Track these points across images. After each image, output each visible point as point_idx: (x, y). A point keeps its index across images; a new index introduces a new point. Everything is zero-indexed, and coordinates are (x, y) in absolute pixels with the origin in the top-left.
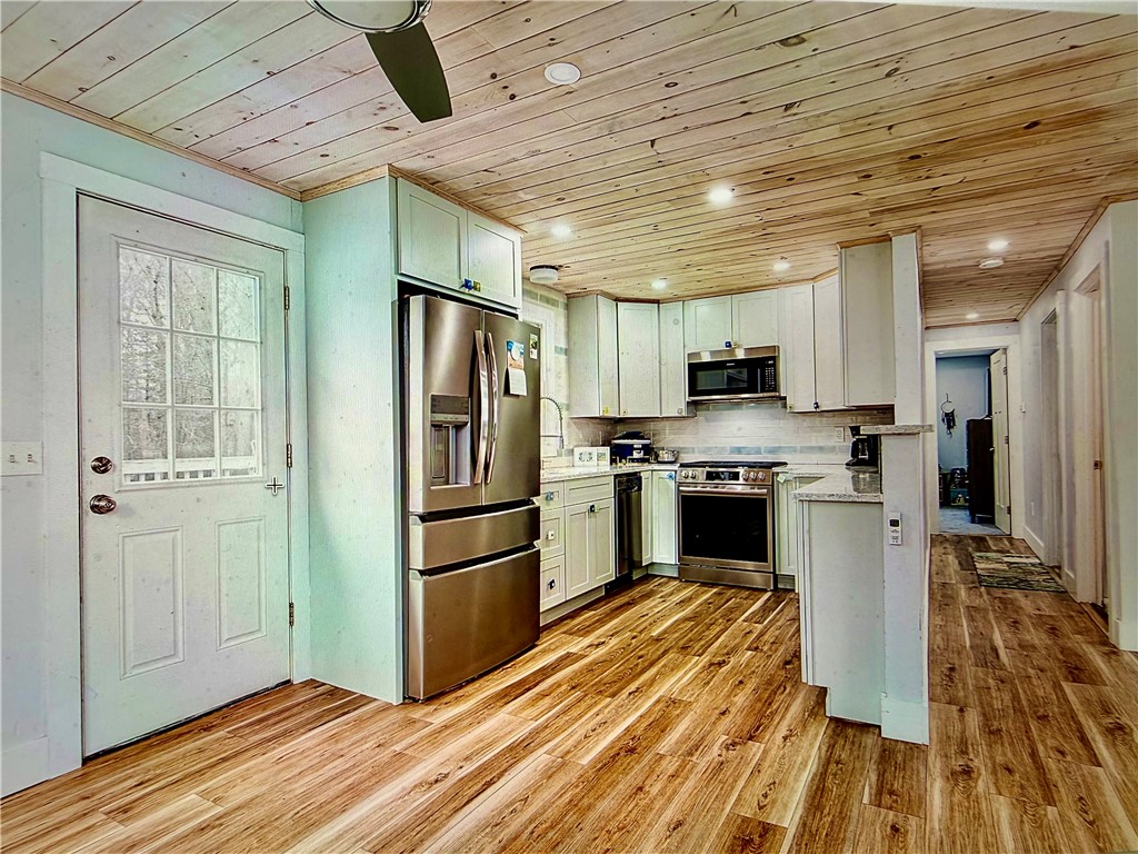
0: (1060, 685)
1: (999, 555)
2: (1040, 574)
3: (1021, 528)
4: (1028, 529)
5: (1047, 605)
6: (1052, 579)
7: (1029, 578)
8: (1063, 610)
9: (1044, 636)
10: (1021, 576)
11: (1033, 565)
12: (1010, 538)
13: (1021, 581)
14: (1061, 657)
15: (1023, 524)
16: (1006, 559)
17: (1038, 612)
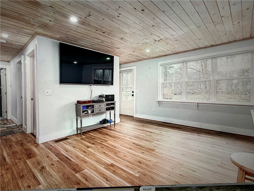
0: (26, 162)
1: (4, 125)
2: (16, 128)
3: (10, 116)
4: (12, 116)
5: (19, 137)
6: (20, 129)
7: (13, 130)
8: (24, 137)
9: (19, 147)
10: (11, 130)
11: (14, 126)
12: (7, 119)
13: (11, 132)
14: (25, 152)
15: (11, 115)
16: (6, 126)
17: (17, 140)
